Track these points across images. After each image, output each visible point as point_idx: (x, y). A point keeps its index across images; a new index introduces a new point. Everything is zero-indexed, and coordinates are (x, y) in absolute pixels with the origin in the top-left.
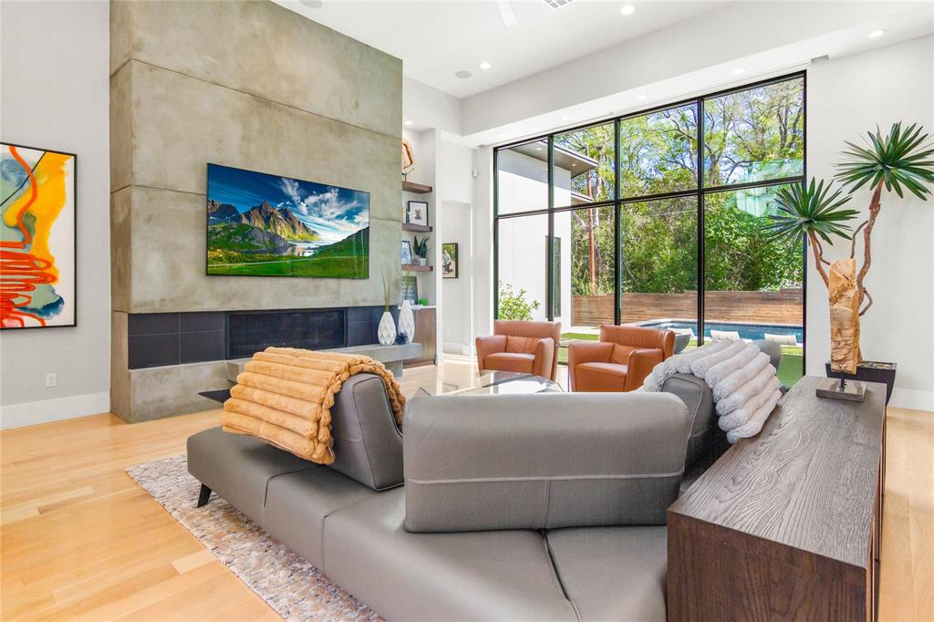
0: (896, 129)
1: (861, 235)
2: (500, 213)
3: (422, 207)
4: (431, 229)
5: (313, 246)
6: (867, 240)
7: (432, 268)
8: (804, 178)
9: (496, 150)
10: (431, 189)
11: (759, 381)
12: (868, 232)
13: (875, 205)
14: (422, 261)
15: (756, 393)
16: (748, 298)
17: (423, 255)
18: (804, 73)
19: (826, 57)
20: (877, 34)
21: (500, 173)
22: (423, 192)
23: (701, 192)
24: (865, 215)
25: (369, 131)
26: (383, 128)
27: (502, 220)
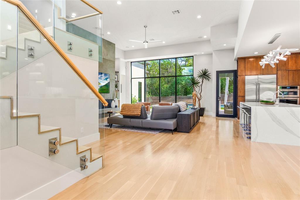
0: (205, 69)
1: (200, 87)
2: (132, 78)
3: (116, 76)
4: (118, 81)
5: (100, 86)
6: (201, 87)
7: (119, 91)
8: (193, 75)
9: (131, 62)
11: (185, 106)
12: (201, 86)
13: (203, 82)
14: (117, 89)
15: (184, 107)
16: (185, 98)
17: (117, 88)
18: (193, 56)
19: (196, 55)
20: (203, 53)
21: (132, 66)
22: (117, 73)
23: (176, 76)
24: (201, 83)
25: (109, 60)
26: (112, 60)
27: (132, 79)
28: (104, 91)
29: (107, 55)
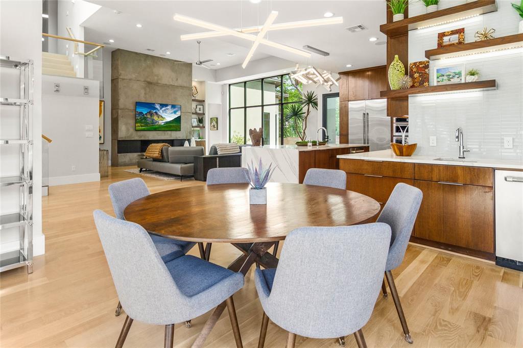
0: (311, 93)
2: (231, 107)
3: (201, 107)
4: (204, 114)
5: (164, 122)
6: (306, 121)
7: (205, 127)
9: (230, 85)
10: (204, 101)
14: (201, 125)
17: (201, 123)
22: (201, 102)
23: (281, 104)
25: (181, 87)
26: (185, 85)
27: (231, 110)
28: (172, 129)
29: (177, 79)
